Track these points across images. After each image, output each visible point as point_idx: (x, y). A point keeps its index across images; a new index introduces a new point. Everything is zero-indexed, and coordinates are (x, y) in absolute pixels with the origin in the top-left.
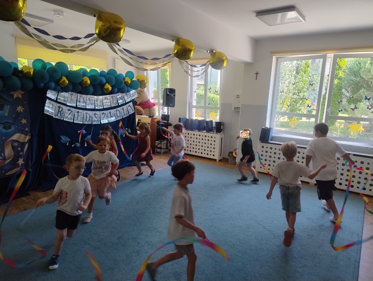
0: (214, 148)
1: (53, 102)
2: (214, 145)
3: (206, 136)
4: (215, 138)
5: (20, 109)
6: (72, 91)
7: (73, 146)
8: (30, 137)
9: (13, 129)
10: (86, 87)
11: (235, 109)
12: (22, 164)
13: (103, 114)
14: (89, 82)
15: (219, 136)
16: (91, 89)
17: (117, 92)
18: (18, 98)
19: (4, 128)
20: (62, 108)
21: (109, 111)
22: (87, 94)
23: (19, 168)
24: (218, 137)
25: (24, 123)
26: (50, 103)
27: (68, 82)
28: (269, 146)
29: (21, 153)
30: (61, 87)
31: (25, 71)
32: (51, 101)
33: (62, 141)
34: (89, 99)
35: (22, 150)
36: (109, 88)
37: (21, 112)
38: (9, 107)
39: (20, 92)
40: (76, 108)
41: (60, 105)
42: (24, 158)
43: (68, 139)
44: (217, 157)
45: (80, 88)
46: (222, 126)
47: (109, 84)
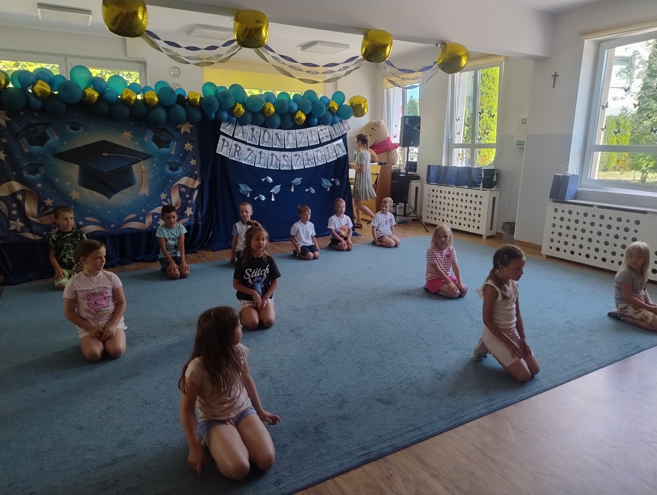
0: (479, 215)
1: (227, 139)
2: (480, 209)
3: (467, 195)
4: (481, 197)
5: (188, 146)
6: (251, 124)
7: (256, 198)
8: (200, 182)
9: (181, 171)
10: (271, 117)
11: (517, 145)
12: (190, 215)
13: (296, 155)
14: (273, 110)
15: (488, 194)
16: (278, 120)
17: (316, 124)
18: (186, 132)
19: (171, 169)
20: (240, 147)
21: (305, 152)
22: (273, 128)
23: (187, 219)
24: (485, 195)
25: (194, 165)
26: (224, 140)
27: (244, 111)
28: (567, 207)
29: (190, 202)
30: (237, 118)
31: (191, 98)
32: (225, 137)
33: (241, 191)
34: (277, 134)
35: (191, 198)
36: (301, 118)
37: (189, 150)
38: (175, 143)
39: (188, 125)
40: (259, 147)
41: (237, 143)
42: (193, 209)
43: (250, 190)
44: (483, 231)
45: (262, 119)
46: (495, 176)
47: (302, 112)
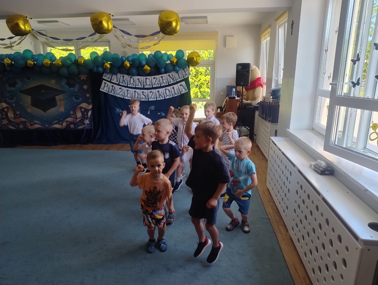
1: (107, 83)
5: (85, 87)
8: (92, 106)
9: (81, 100)
13: (151, 92)
17: (164, 72)
18: (84, 79)
21: (157, 90)
23: (86, 126)
25: (88, 97)
27: (110, 67)
29: (87, 117)
33: (117, 112)
34: (138, 79)
35: (87, 114)
36: (147, 69)
38: (78, 85)
39: (85, 76)
40: (127, 87)
41: (113, 84)
42: (89, 120)
43: (121, 111)
45: (124, 70)
